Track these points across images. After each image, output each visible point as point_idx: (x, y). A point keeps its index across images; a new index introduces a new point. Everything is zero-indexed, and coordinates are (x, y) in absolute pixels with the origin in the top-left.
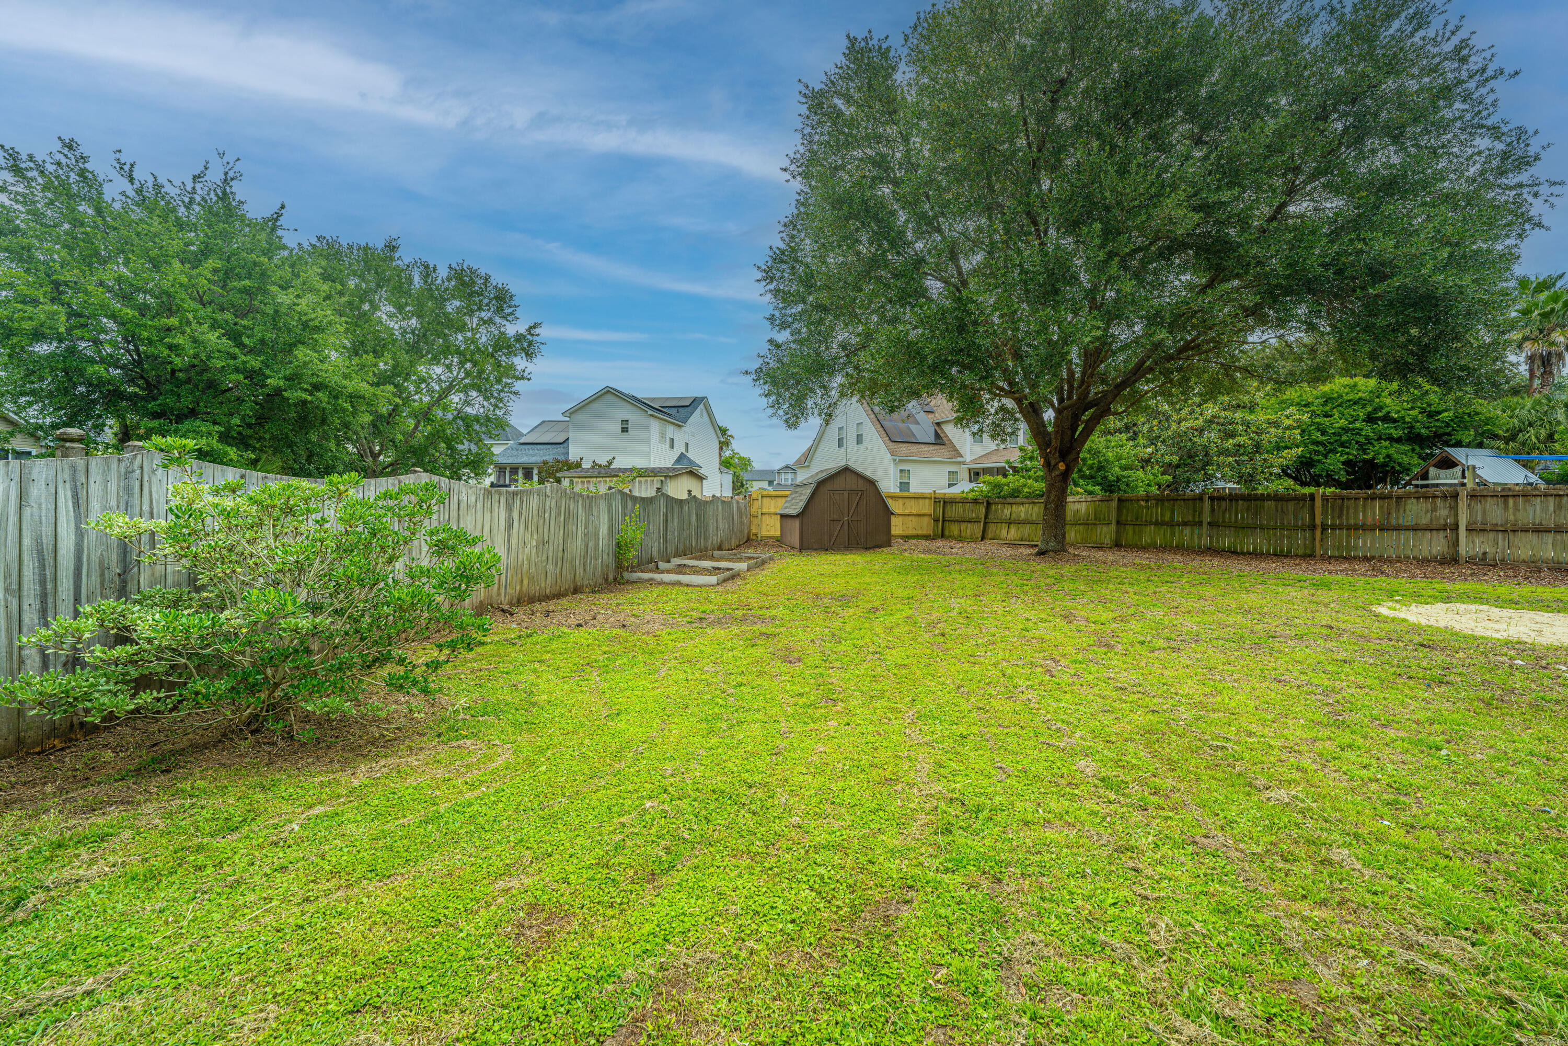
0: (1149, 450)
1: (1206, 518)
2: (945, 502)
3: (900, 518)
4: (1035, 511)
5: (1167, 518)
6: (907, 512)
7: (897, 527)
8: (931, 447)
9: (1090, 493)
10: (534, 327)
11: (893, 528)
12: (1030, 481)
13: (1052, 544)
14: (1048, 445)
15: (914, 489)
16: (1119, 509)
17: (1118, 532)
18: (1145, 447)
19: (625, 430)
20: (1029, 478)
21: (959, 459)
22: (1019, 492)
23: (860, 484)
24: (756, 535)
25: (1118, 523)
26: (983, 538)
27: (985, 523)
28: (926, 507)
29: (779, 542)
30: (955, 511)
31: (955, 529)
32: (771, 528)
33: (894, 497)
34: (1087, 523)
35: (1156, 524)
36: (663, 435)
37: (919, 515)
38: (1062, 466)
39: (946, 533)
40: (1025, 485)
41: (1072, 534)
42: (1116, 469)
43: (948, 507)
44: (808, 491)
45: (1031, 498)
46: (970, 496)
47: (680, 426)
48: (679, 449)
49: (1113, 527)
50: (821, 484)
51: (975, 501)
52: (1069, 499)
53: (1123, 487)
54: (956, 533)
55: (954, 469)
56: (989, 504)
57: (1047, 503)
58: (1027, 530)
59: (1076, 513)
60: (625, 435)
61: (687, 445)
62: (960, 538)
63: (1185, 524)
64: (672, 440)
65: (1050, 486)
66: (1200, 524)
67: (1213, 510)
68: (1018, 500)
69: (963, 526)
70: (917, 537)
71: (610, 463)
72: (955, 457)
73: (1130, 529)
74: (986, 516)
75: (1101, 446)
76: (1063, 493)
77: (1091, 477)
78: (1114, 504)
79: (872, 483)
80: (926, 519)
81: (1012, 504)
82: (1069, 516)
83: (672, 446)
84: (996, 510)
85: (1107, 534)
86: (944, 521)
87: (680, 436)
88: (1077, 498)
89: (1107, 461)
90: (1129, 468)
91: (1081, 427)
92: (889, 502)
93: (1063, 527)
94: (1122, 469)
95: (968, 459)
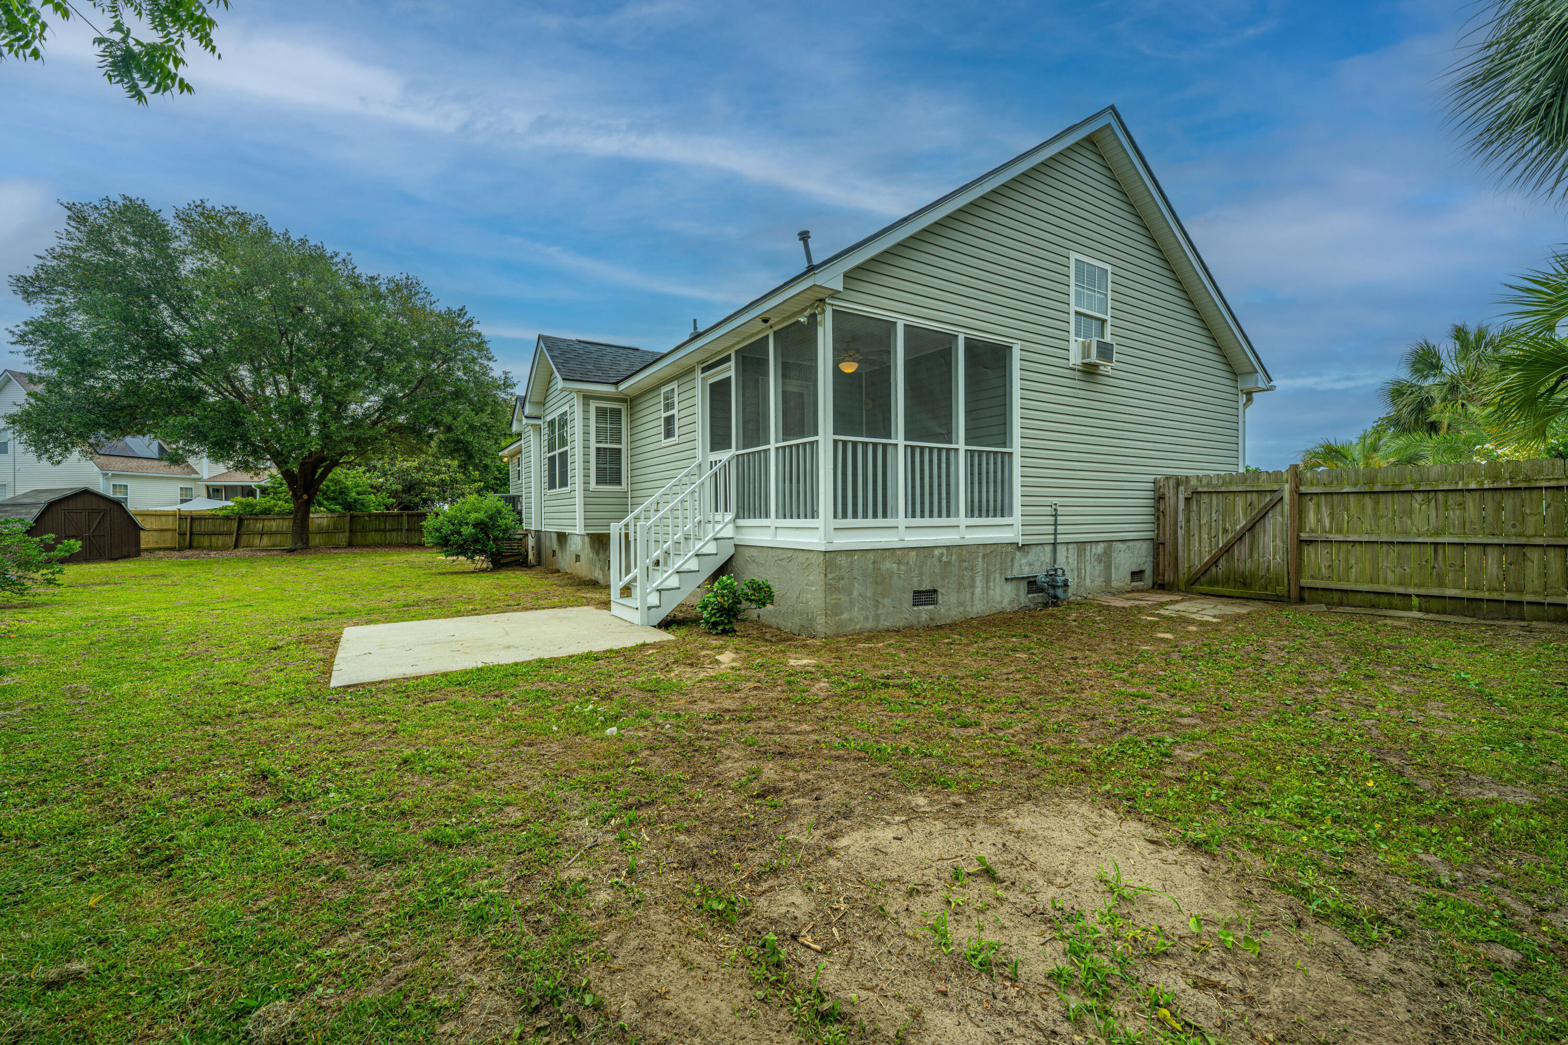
0: (381, 480)
1: (405, 526)
2: (192, 519)
3: (148, 533)
4: (286, 525)
5: (382, 527)
6: (154, 527)
7: (146, 540)
8: (156, 462)
9: (332, 511)
11: (142, 542)
12: (280, 503)
13: (299, 545)
14: (295, 482)
16: (351, 522)
17: (350, 537)
18: (379, 478)
20: (279, 499)
21: (194, 476)
22: (270, 510)
23: (103, 505)
25: (351, 531)
26: (236, 547)
27: (238, 535)
30: (204, 526)
31: (205, 541)
33: (142, 515)
34: (326, 532)
35: (376, 531)
37: (162, 530)
38: (305, 497)
39: (195, 544)
40: (276, 505)
41: (315, 540)
42: (354, 494)
43: (196, 523)
44: (36, 512)
45: (281, 515)
46: (221, 513)
49: (347, 534)
50: (51, 505)
51: (227, 518)
52: (311, 515)
53: (359, 506)
54: (206, 544)
55: (187, 485)
56: (241, 521)
57: (295, 519)
58: (278, 539)
59: (319, 525)
62: (211, 548)
63: (393, 530)
65: (297, 509)
66: (401, 530)
67: (408, 522)
68: (269, 516)
69: (214, 538)
72: (188, 473)
73: (359, 535)
74: (239, 529)
75: (342, 477)
76: (307, 512)
77: (334, 499)
78: (348, 519)
79: (118, 503)
80: (170, 534)
81: (264, 520)
82: (312, 527)
84: (248, 525)
85: (343, 538)
86: (191, 534)
88: (320, 515)
89: (346, 488)
90: (364, 493)
91: (320, 471)
92: (139, 520)
93: (307, 534)
94: (358, 494)
95: (206, 477)
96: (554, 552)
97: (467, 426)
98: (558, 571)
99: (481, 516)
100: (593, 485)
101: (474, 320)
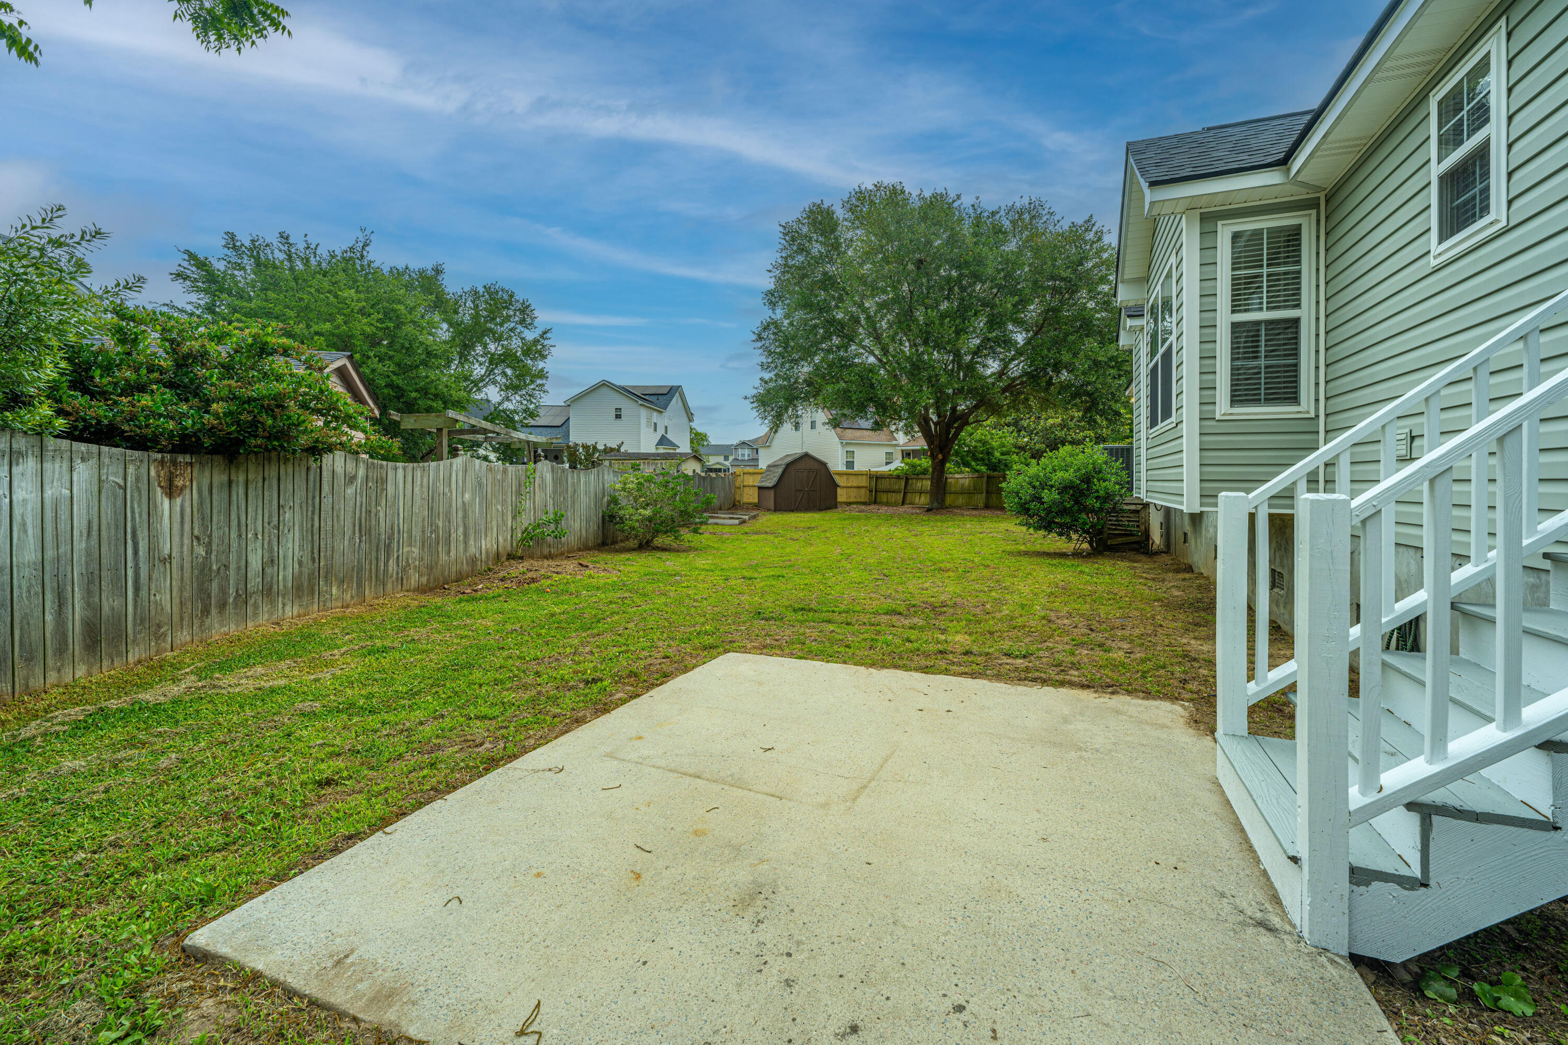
0: (1026, 440)
2: (877, 478)
3: (845, 490)
4: (928, 484)
6: (849, 485)
7: (842, 496)
8: (872, 432)
10: (545, 333)
11: (838, 496)
13: (935, 504)
14: (934, 442)
15: (858, 467)
16: (988, 482)
17: (987, 498)
19: (618, 417)
21: (894, 442)
22: (920, 469)
23: (816, 466)
24: (739, 501)
25: (987, 492)
26: (903, 504)
27: (905, 493)
28: (864, 482)
29: (757, 506)
30: (884, 485)
31: (883, 497)
32: (751, 496)
33: (840, 474)
34: (968, 492)
36: (649, 420)
37: (858, 487)
38: (940, 457)
39: (878, 500)
41: (949, 500)
43: (879, 481)
44: (780, 470)
45: (928, 475)
46: (894, 473)
47: (661, 412)
48: (661, 431)
49: (984, 495)
50: (788, 465)
51: (898, 477)
52: (951, 475)
54: (885, 500)
55: (889, 450)
56: (907, 479)
57: (936, 479)
58: (924, 496)
59: (963, 485)
60: (618, 421)
61: (666, 427)
62: (888, 504)
64: (655, 424)
65: (934, 469)
69: (890, 495)
70: (857, 503)
71: (620, 447)
73: (994, 496)
74: (905, 488)
76: (944, 472)
78: (985, 479)
79: (824, 465)
80: (863, 490)
82: (952, 487)
83: (655, 430)
84: (912, 484)
85: (980, 499)
86: (876, 491)
87: (662, 420)
88: (963, 476)
89: (992, 448)
90: (1007, 453)
91: (953, 431)
92: (836, 478)
93: (945, 493)
94: (1002, 454)
95: (901, 443)
96: (1185, 534)
97: (1089, 362)
98: (1189, 569)
99: (1068, 476)
100: (1223, 406)
101: (1105, 230)
